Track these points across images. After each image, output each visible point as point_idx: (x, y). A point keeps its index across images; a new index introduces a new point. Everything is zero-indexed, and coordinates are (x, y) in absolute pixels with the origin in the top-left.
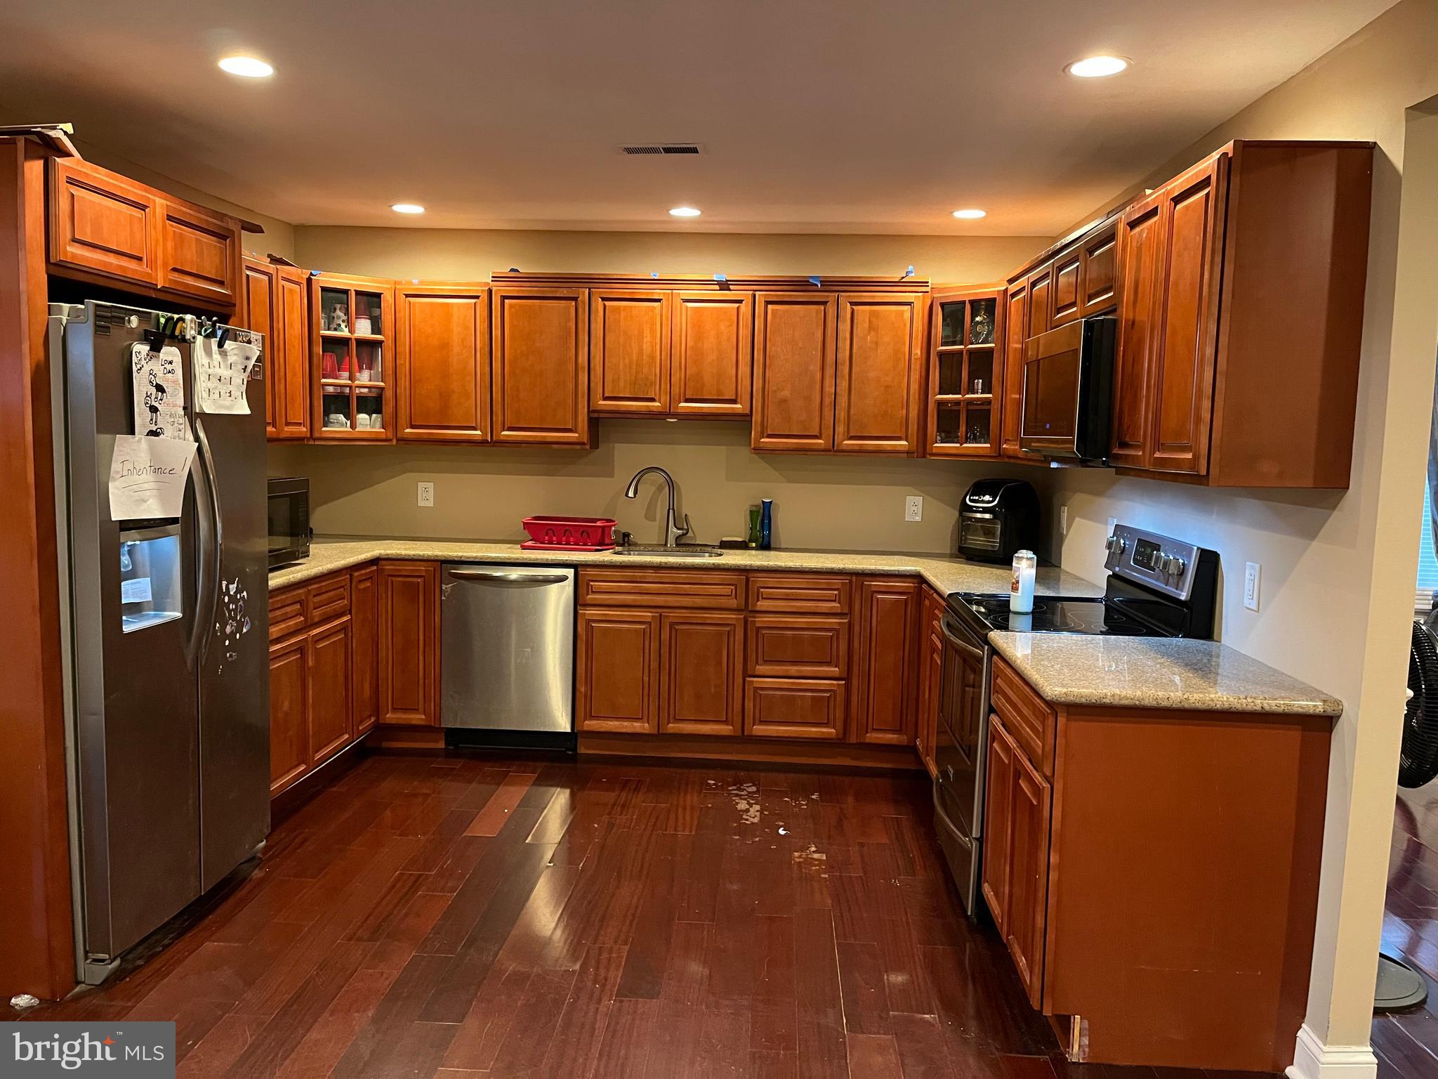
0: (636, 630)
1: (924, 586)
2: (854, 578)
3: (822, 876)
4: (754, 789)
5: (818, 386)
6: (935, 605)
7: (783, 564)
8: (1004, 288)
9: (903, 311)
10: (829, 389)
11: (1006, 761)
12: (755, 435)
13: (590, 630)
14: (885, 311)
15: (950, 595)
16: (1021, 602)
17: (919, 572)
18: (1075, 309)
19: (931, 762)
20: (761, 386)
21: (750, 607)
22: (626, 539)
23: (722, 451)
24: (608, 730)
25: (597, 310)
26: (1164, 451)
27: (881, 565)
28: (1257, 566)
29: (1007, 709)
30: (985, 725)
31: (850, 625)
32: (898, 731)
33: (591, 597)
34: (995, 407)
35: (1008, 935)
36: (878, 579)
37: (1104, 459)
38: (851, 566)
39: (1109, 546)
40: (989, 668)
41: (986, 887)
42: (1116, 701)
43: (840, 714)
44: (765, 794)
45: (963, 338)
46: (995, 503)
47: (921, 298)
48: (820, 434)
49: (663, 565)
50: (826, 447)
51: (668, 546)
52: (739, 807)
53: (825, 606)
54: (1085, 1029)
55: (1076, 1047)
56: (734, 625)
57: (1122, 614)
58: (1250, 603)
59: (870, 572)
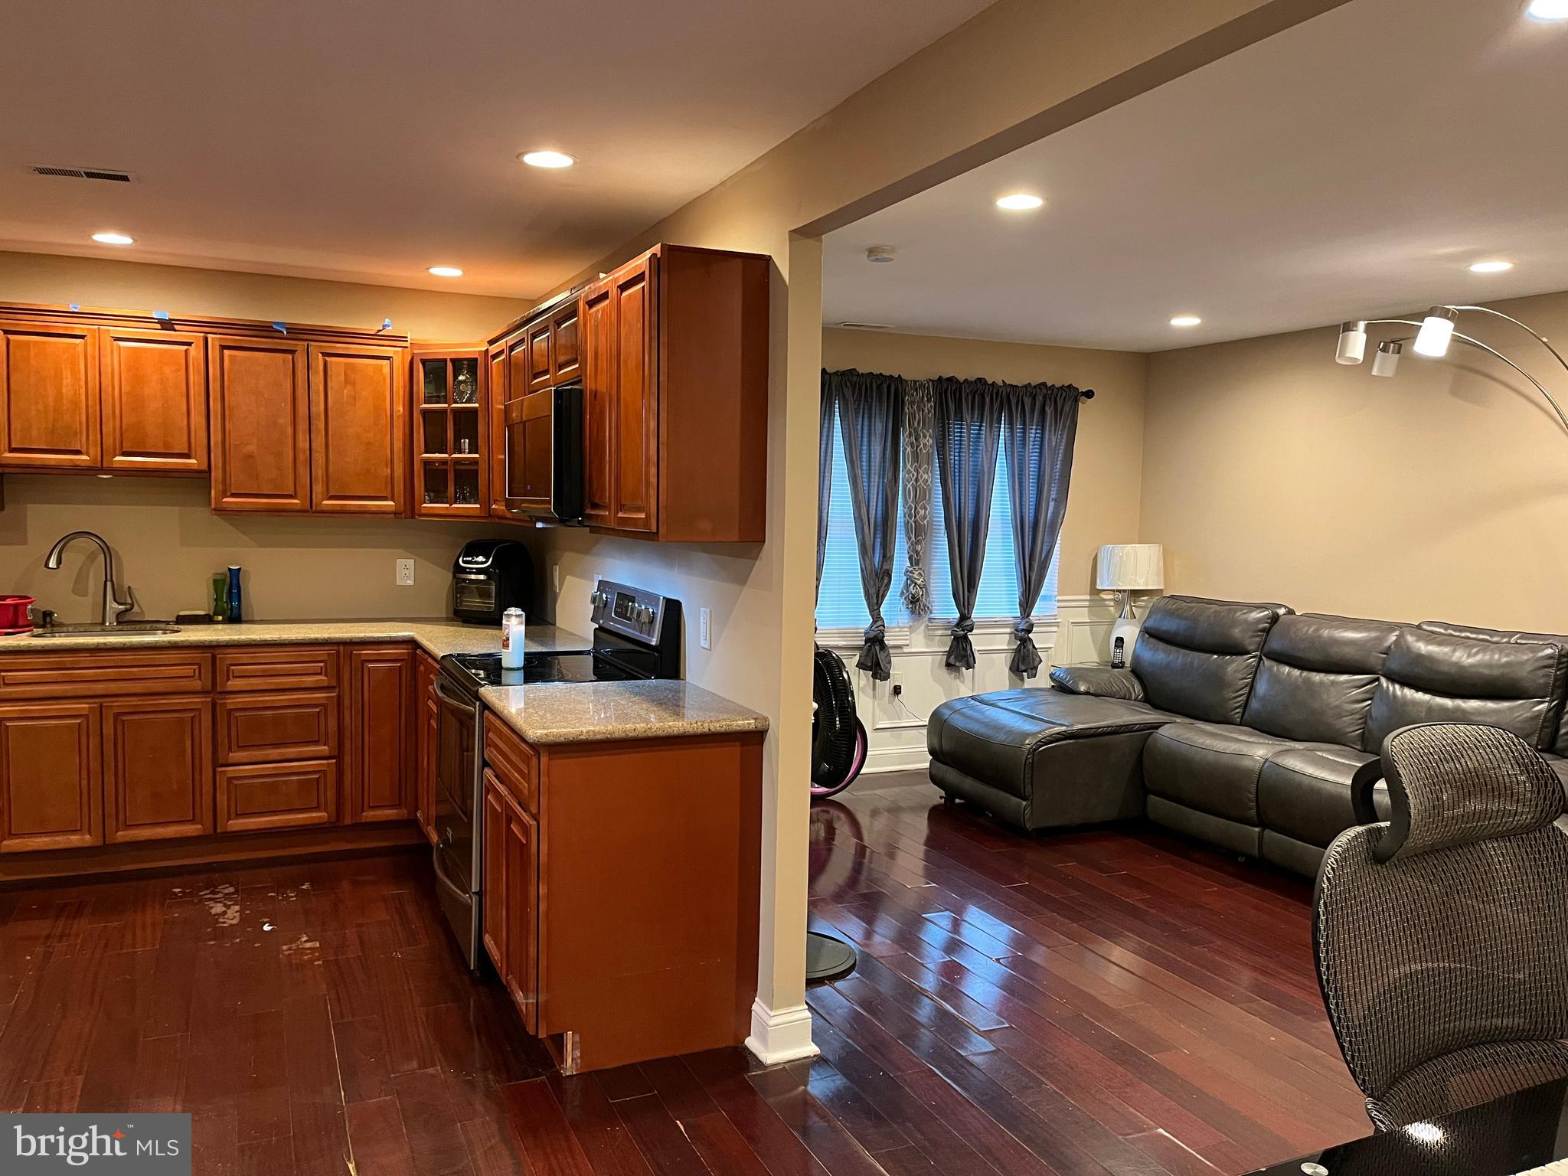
0: (69, 726)
1: (418, 651)
2: (341, 648)
3: (316, 963)
4: (232, 890)
5: (290, 441)
6: (430, 669)
8: (484, 349)
9: (381, 365)
10: (303, 444)
11: (500, 810)
12: (216, 493)
14: (360, 364)
15: (443, 657)
16: (513, 658)
17: (413, 638)
18: (548, 376)
19: (432, 831)
20: (219, 439)
21: (218, 688)
22: (48, 619)
23: (175, 510)
24: (36, 848)
26: (625, 511)
27: (371, 632)
28: (708, 610)
29: (499, 759)
30: (480, 781)
31: (339, 696)
32: (398, 806)
34: (482, 467)
35: (507, 975)
36: (368, 647)
37: (580, 519)
38: (337, 635)
39: (594, 600)
40: (481, 722)
41: (487, 938)
42: (591, 737)
43: (331, 795)
44: (245, 894)
45: (445, 397)
46: (489, 563)
47: (401, 354)
48: (295, 494)
49: (102, 646)
50: (303, 508)
51: (107, 624)
52: (213, 911)
53: (310, 680)
54: (577, 1043)
55: (569, 1060)
56: (199, 710)
57: (607, 663)
58: (704, 644)
59: (359, 640)
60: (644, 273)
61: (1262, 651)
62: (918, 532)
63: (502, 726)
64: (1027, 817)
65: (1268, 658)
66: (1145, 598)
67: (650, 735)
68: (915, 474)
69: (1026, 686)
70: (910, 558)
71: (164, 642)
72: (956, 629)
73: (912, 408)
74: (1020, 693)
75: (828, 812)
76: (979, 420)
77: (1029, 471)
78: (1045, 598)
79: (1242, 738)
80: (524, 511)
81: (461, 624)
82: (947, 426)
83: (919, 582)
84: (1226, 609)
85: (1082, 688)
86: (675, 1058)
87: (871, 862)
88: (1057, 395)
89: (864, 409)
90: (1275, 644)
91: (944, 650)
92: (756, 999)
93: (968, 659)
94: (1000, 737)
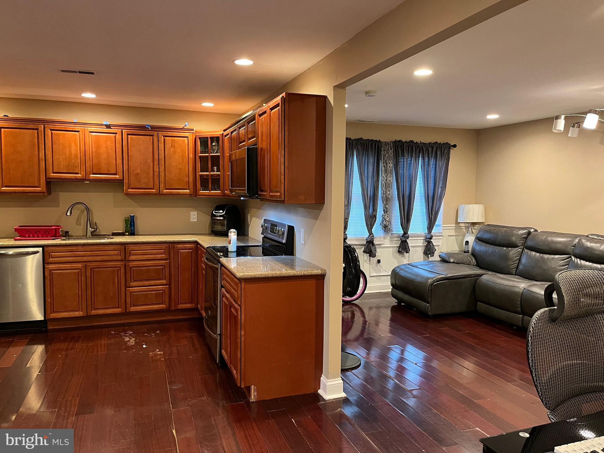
0: (75, 273)
1: (198, 246)
2: (170, 244)
3: (162, 359)
4: (132, 332)
5: (152, 168)
6: (202, 252)
7: (140, 240)
8: (222, 133)
9: (185, 140)
10: (156, 169)
11: (227, 303)
12: (125, 188)
13: (51, 274)
14: (177, 139)
15: (207, 248)
16: (232, 248)
17: (196, 241)
18: (245, 143)
19: (203, 312)
20: (127, 168)
21: (127, 259)
22: (67, 234)
23: (111, 194)
24: (63, 317)
25: (48, 134)
26: (273, 193)
27: (181, 239)
28: (304, 230)
29: (227, 285)
30: (220, 292)
31: (170, 262)
32: (191, 303)
33: (51, 260)
34: (222, 177)
35: (230, 364)
36: (180, 244)
37: (256, 196)
38: (169, 240)
39: (262, 227)
40: (221, 271)
41: (223, 351)
42: (260, 276)
43: (167, 299)
44: (136, 334)
45: (208, 151)
46: (224, 213)
47: (191, 135)
48: (154, 187)
49: (86, 244)
50: (156, 193)
51: (88, 236)
52: (125, 340)
53: (159, 256)
54: (255, 389)
55: (253, 396)
56: (120, 267)
57: (267, 250)
58: (303, 242)
59: (177, 242)
60: (279, 103)
61: (524, 246)
62: (387, 200)
63: (228, 272)
64: (429, 310)
65: (526, 249)
66: (477, 226)
67: (282, 276)
68: (386, 178)
69: (430, 260)
70: (384, 210)
71: (107, 242)
72: (402, 238)
73: (384, 152)
74: (428, 262)
75: (352, 308)
76: (411, 157)
77: (431, 176)
78: (437, 226)
79: (515, 280)
80: (237, 193)
81: (214, 236)
82: (398, 159)
83: (387, 220)
84: (510, 230)
85: (452, 261)
86: (292, 396)
87: (369, 327)
88: (442, 146)
89: (366, 153)
90: (529, 243)
91: (397, 246)
92: (322, 375)
93: (407, 250)
94: (419, 279)
